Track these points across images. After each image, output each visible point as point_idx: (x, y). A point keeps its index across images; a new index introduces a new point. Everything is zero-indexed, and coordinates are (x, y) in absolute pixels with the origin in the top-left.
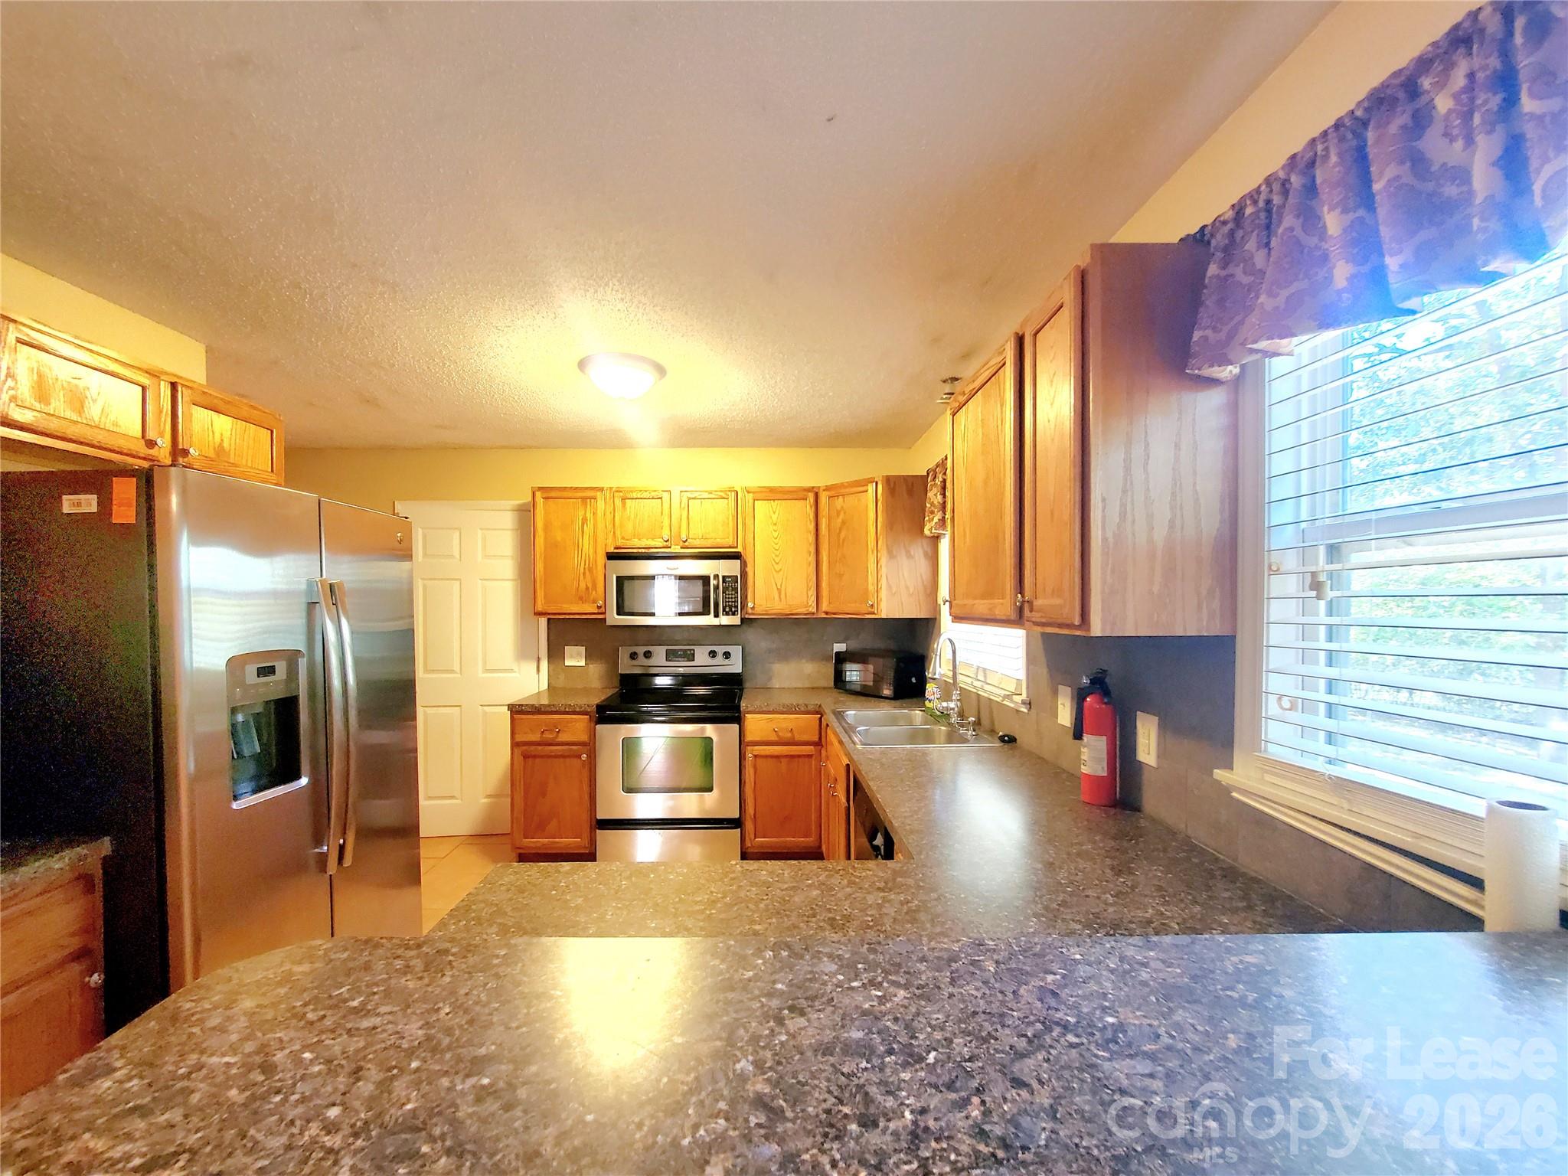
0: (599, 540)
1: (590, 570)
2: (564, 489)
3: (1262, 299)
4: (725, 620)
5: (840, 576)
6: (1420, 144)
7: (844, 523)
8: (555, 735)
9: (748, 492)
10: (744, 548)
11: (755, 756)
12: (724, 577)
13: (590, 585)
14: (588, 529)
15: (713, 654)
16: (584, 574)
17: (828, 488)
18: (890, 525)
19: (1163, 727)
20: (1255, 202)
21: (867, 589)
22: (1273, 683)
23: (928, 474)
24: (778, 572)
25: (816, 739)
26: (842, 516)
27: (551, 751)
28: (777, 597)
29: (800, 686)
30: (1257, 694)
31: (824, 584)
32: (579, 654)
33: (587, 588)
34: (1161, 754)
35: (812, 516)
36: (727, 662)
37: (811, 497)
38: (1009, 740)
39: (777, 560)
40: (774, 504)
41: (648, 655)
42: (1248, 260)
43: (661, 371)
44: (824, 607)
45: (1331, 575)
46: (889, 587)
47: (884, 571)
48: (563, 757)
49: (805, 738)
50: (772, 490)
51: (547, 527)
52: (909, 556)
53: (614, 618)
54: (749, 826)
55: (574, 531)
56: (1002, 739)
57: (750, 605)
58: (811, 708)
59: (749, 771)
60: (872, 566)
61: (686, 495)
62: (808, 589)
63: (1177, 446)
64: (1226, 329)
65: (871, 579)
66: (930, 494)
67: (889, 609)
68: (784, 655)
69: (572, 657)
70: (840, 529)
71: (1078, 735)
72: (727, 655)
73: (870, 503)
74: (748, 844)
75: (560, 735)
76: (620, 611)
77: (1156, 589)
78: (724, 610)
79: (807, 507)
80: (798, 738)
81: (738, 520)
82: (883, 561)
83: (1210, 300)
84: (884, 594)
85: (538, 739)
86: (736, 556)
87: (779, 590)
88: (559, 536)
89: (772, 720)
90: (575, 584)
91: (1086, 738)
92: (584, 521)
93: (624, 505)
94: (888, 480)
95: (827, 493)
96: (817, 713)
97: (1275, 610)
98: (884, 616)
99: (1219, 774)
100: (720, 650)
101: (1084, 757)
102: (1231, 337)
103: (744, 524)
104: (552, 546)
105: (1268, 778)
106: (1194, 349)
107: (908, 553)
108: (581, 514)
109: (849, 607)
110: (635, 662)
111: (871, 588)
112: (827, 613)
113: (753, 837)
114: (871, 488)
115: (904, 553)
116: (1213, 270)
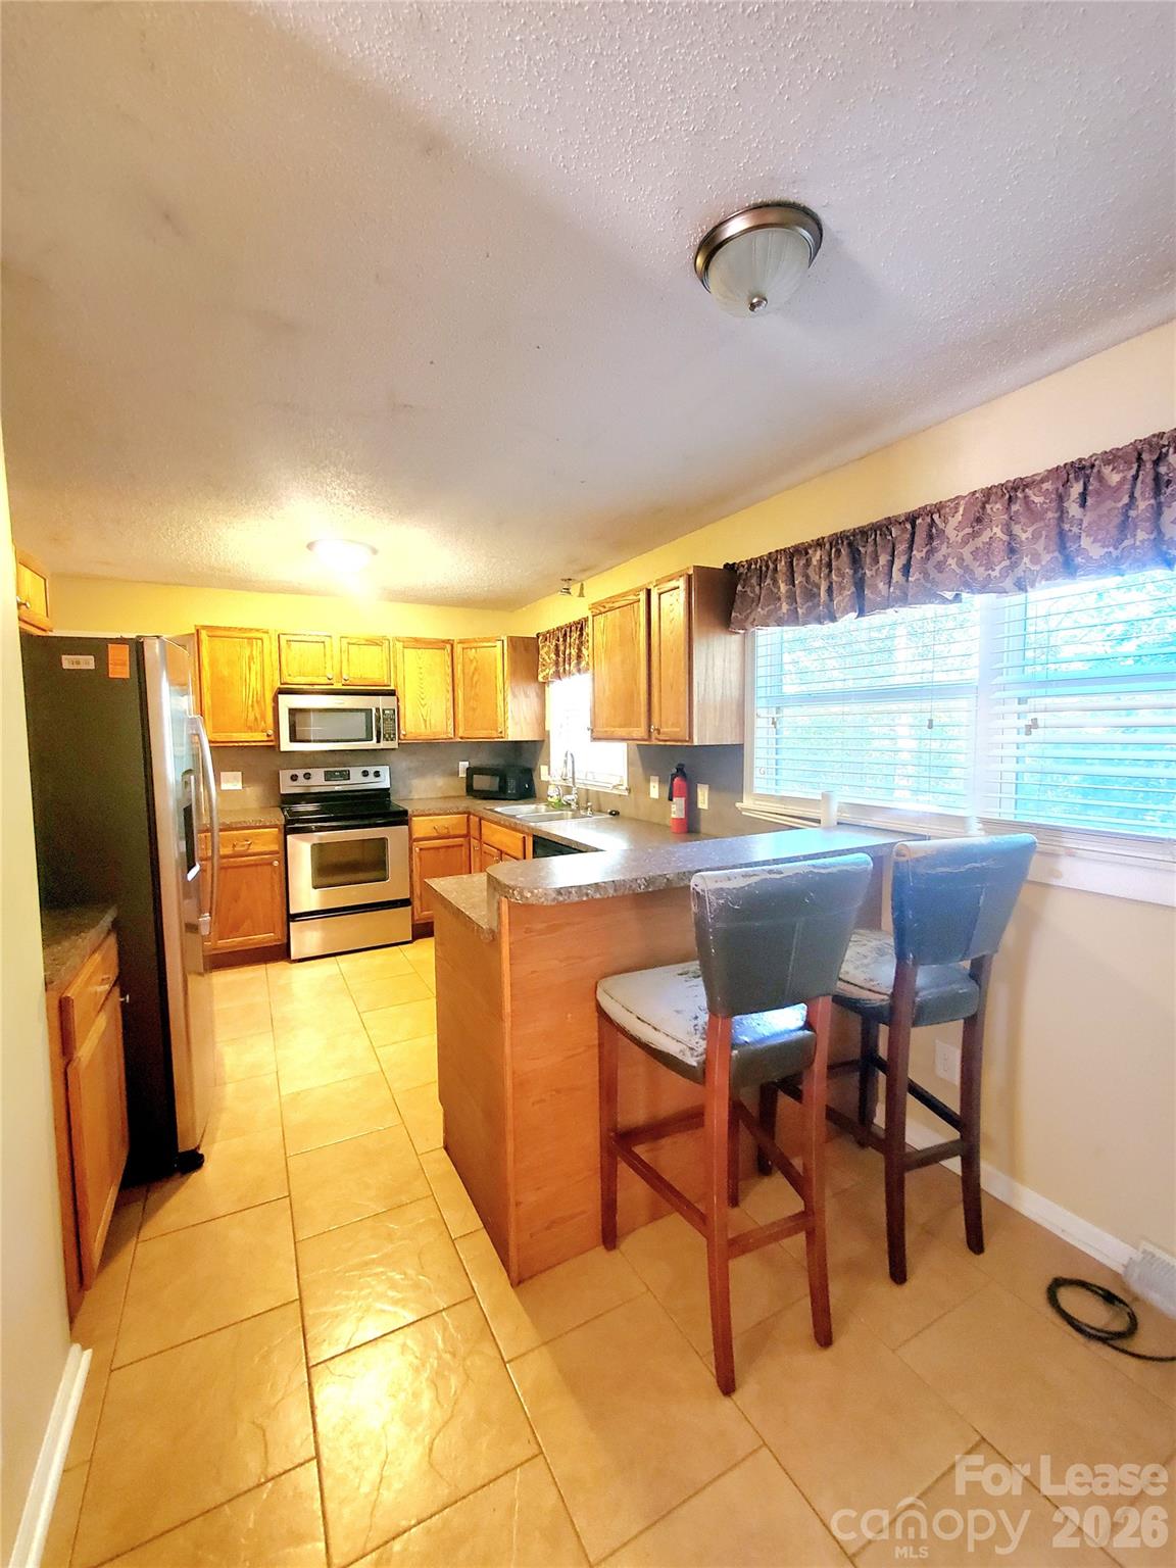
0: (266, 677)
1: (258, 702)
2: (230, 629)
3: (759, 610)
4: (383, 745)
5: (474, 709)
6: (808, 571)
7: (475, 669)
8: (246, 847)
9: (399, 641)
10: (396, 686)
11: (421, 849)
12: (383, 711)
13: (259, 717)
14: (256, 667)
15: (365, 774)
16: (252, 706)
17: (461, 642)
18: (514, 673)
19: (710, 789)
20: (756, 564)
21: (496, 720)
22: (757, 763)
23: (538, 637)
24: (423, 706)
25: (465, 832)
26: (475, 664)
27: (244, 861)
28: (423, 726)
29: (434, 796)
30: (752, 767)
31: (460, 716)
32: (235, 778)
33: (256, 719)
34: (710, 803)
35: (449, 663)
36: (377, 779)
37: (448, 647)
38: (615, 814)
39: (423, 696)
40: (420, 651)
41: (307, 776)
42: (753, 587)
43: (375, 552)
44: (461, 733)
45: (778, 718)
46: (513, 717)
47: (510, 706)
48: (256, 865)
49: (457, 832)
50: (416, 640)
51: (213, 663)
52: (526, 696)
53: (286, 745)
54: (416, 903)
55: (241, 668)
56: (611, 813)
57: (403, 732)
58: (461, 809)
59: (416, 860)
60: (500, 702)
61: (345, 641)
62: (447, 719)
63: (724, 661)
64: (745, 614)
65: (500, 711)
66: (542, 652)
67: (513, 735)
68: (420, 772)
69: (228, 781)
70: (473, 674)
71: (671, 799)
72: (377, 774)
73: (496, 656)
74: (416, 918)
75: (251, 847)
76: (293, 738)
77: (717, 724)
78: (384, 736)
79: (445, 655)
80: (452, 833)
81: (391, 665)
82: (509, 698)
83: (738, 601)
84: (510, 723)
85: (231, 852)
86: (392, 693)
87: (425, 721)
88: (226, 672)
89: (432, 820)
90: (244, 716)
91: (674, 800)
92: (251, 658)
93: (289, 647)
94: (511, 639)
95: (460, 645)
96: (465, 813)
97: (759, 733)
98: (510, 739)
99: (738, 805)
100: (372, 770)
101: (673, 810)
102: (747, 618)
103: (396, 667)
104: (218, 679)
105: (757, 803)
106: (733, 620)
107: (525, 694)
108: (247, 652)
109: (481, 733)
110: (295, 783)
111: (501, 719)
112: (461, 738)
113: (419, 909)
114: (499, 644)
115: (522, 694)
116: (739, 588)
